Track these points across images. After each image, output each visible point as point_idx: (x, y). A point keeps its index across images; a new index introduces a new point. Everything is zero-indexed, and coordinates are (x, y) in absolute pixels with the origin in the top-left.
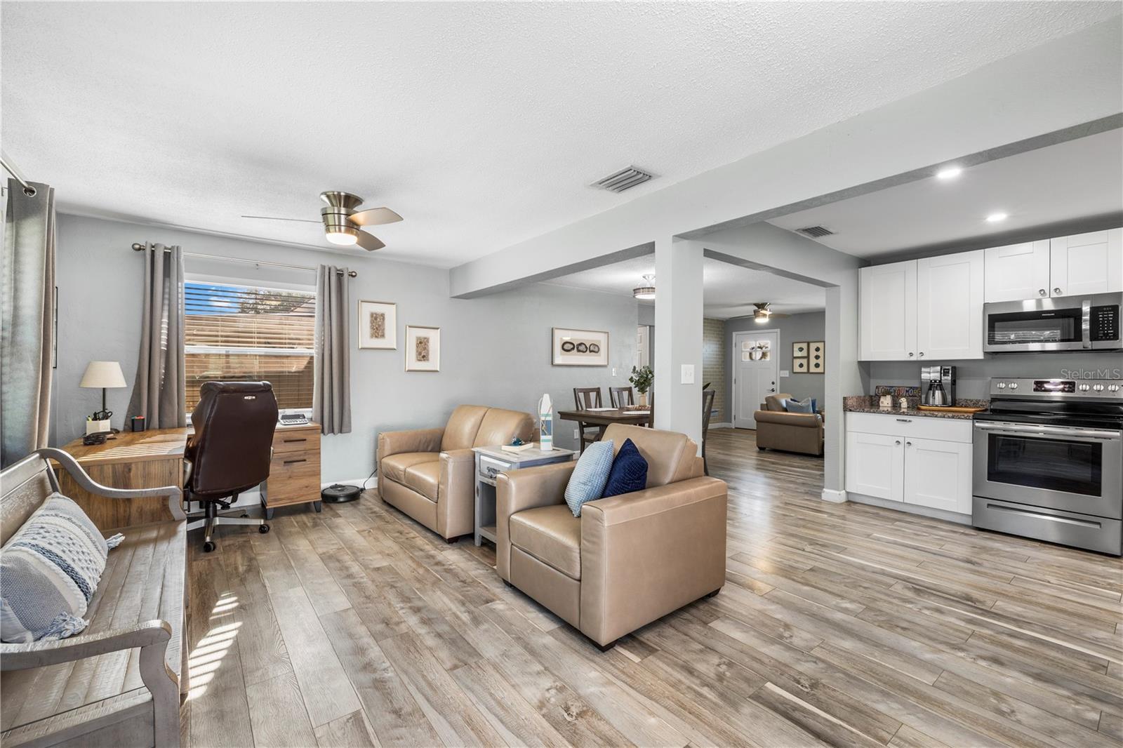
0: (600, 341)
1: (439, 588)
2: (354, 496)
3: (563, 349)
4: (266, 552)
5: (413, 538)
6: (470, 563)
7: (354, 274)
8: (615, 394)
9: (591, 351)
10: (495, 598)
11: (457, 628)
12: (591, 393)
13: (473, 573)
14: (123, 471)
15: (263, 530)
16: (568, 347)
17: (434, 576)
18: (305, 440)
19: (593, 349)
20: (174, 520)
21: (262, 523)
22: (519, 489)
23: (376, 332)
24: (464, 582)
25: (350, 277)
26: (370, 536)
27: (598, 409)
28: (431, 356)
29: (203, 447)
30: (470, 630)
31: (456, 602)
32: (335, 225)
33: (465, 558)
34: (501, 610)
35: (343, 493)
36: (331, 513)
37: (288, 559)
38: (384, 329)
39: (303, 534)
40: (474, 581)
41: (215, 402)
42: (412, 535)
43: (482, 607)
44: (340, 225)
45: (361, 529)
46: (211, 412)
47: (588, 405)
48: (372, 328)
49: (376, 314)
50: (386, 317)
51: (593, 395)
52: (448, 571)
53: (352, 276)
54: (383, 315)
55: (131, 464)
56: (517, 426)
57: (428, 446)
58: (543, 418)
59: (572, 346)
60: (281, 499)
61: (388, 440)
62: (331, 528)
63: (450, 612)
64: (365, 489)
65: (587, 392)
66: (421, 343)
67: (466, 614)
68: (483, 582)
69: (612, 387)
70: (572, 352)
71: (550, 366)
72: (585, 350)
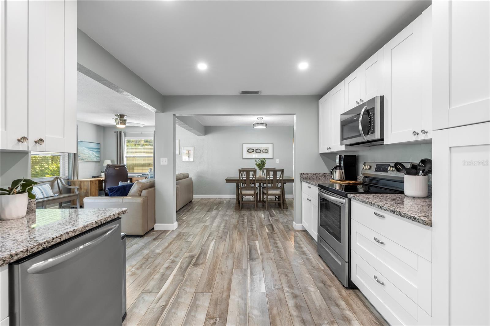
0: (269, 148)
3: (248, 152)
16: (250, 151)
19: (265, 151)
28: (191, 156)
59: (253, 150)
66: (187, 152)
70: (253, 153)
71: (242, 159)
72: (260, 152)
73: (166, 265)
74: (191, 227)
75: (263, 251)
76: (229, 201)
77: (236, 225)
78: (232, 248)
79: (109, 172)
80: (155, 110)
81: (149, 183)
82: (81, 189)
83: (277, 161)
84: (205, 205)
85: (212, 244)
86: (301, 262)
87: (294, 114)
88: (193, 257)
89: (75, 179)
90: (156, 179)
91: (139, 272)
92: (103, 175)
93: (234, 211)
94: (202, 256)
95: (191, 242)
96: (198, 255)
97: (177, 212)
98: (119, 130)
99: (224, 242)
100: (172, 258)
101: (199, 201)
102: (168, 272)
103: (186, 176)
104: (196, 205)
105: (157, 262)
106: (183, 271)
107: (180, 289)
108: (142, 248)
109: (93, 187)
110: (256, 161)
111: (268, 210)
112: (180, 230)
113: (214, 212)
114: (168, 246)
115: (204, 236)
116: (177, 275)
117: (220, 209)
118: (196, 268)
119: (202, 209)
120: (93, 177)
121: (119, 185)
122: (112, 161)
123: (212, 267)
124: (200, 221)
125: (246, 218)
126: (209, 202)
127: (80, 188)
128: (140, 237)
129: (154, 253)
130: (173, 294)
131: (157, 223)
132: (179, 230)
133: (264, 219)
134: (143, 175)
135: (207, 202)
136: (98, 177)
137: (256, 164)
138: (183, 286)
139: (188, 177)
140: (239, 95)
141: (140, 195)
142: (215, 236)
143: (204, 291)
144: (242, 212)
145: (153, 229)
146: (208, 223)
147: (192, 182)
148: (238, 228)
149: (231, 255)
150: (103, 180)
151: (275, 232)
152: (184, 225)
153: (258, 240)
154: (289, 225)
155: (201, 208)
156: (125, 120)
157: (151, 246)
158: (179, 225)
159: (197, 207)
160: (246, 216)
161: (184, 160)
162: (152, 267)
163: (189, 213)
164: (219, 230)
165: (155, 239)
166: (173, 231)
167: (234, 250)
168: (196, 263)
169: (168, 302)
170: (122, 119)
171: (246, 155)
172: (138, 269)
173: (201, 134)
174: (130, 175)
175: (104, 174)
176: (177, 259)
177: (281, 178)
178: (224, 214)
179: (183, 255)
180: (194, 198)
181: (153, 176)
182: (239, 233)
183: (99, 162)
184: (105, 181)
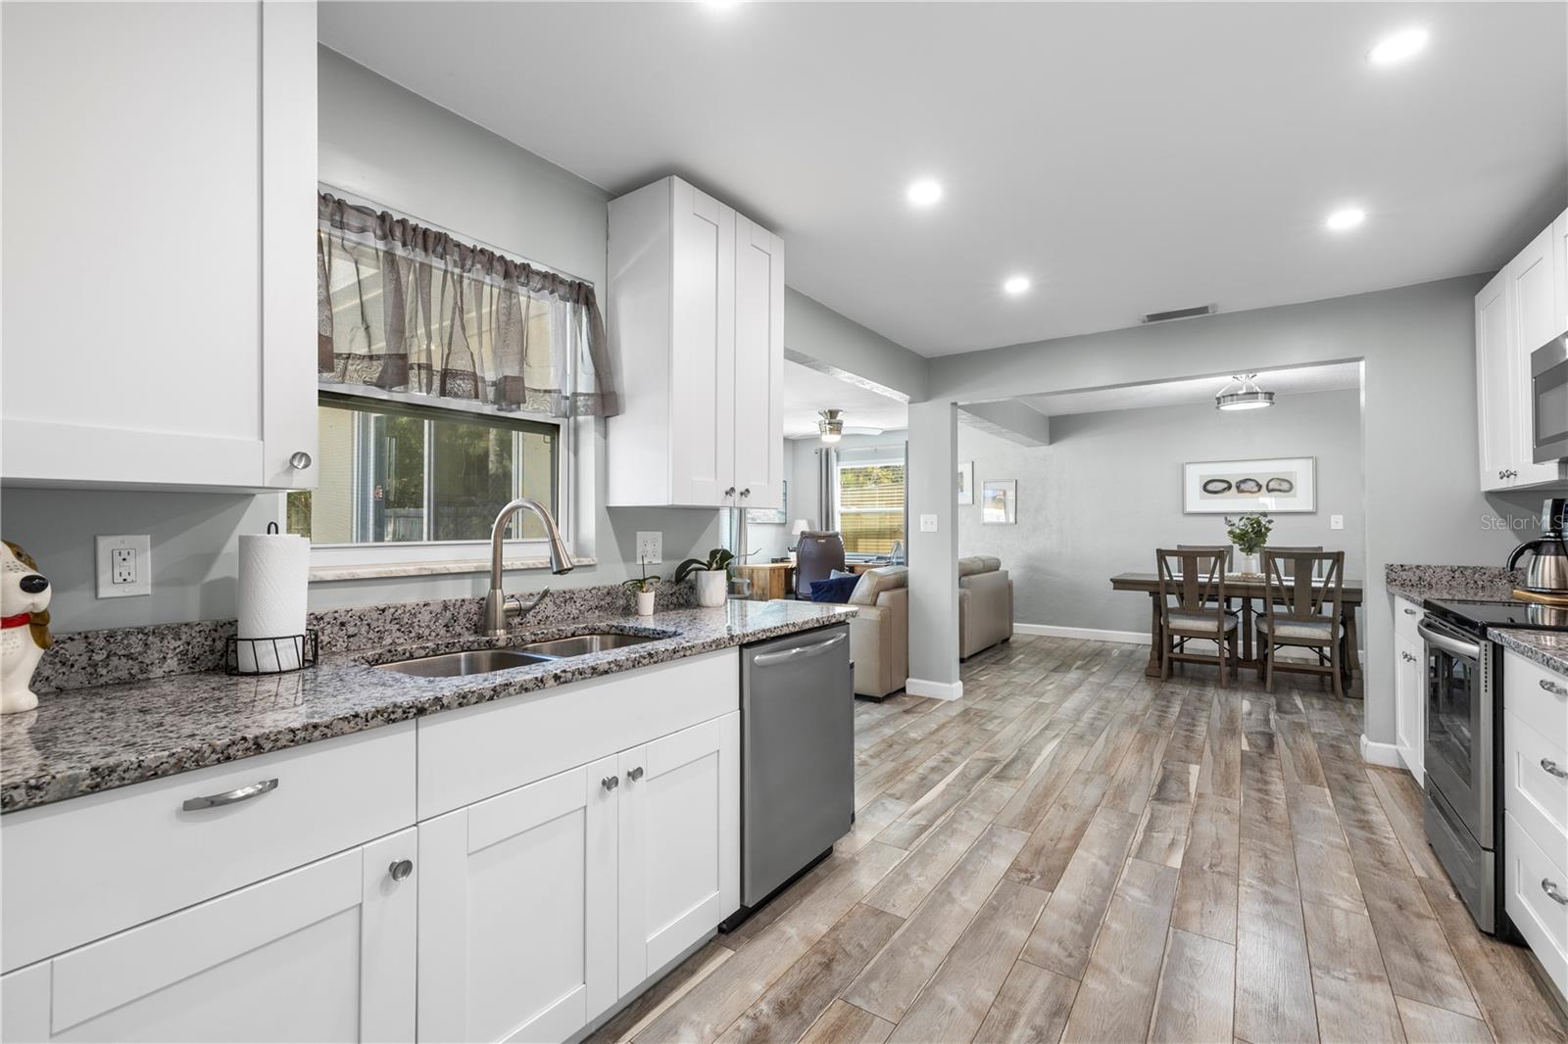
0: (1293, 474)
9: (1269, 491)
16: (1214, 487)
19: (1280, 486)
28: (1008, 509)
38: (962, 486)
54: (961, 474)
59: (1225, 485)
66: (997, 496)
70: (1227, 493)
71: (1181, 515)
73: (931, 763)
74: (1000, 700)
75: (1209, 790)
76: (1132, 652)
77: (1137, 716)
78: (1106, 766)
79: (806, 549)
80: (908, 397)
81: (893, 577)
82: (753, 585)
83: (1337, 522)
84: (1049, 654)
85: (1050, 748)
86: (1342, 842)
87: (1358, 360)
88: (996, 761)
89: (742, 564)
90: (912, 569)
91: (875, 762)
92: (793, 556)
93: (1143, 679)
94: (1019, 765)
95: (995, 734)
96: (1008, 760)
97: (962, 661)
98: (824, 447)
99: (1086, 749)
100: (944, 753)
101: (1031, 642)
102: (935, 777)
103: (992, 566)
104: (1018, 651)
105: (911, 753)
106: (968, 782)
107: (958, 809)
108: (879, 724)
109: (775, 583)
110: (1228, 522)
111: (1274, 692)
112: (969, 704)
113: (1073, 676)
114: (938, 730)
115: (1031, 727)
116: (954, 785)
117: (1095, 670)
118: (1000, 783)
119: (1037, 663)
120: (774, 561)
121: (831, 578)
122: (810, 523)
123: (1040, 789)
124: (1026, 689)
125: (1179, 702)
126: (1063, 648)
127: (751, 585)
128: (876, 702)
129: (905, 736)
130: (943, 813)
131: (913, 677)
132: (966, 702)
133: (1245, 716)
134: (878, 558)
135: (1057, 648)
136: (782, 560)
137: (1230, 532)
138: (965, 806)
139: (997, 569)
140: (1142, 324)
141: (875, 604)
142: (1063, 730)
143: (1011, 827)
144: (1171, 685)
145: (903, 690)
146: (1046, 699)
147: (1010, 586)
148: (1142, 724)
149: (1099, 780)
150: (792, 569)
151: (1273, 753)
152: (981, 693)
153: (1200, 763)
154: (1343, 746)
155: (1033, 660)
156: (840, 424)
157: (898, 721)
158: (967, 693)
159: (1021, 656)
160: (1179, 697)
161: (987, 519)
162: (902, 761)
163: (996, 668)
164: (1078, 720)
165: (907, 712)
166: (950, 702)
167: (1113, 771)
168: (1002, 774)
169: (931, 823)
170: (833, 421)
171: (1197, 501)
172: (871, 757)
173: (1036, 442)
174: (850, 558)
175: (795, 553)
176: (957, 759)
177: (1331, 585)
178: (1105, 684)
179: (971, 753)
180: (1014, 631)
181: (902, 560)
182: (1139, 736)
183: (783, 525)
184: (797, 570)
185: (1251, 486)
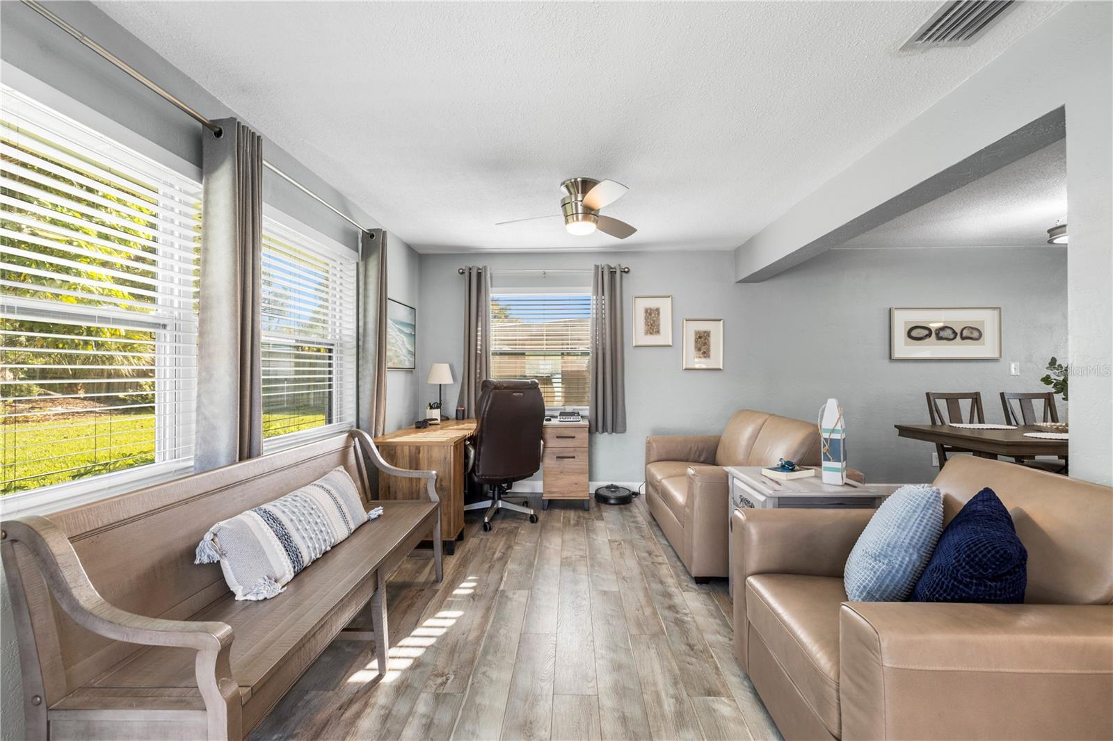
0: (983, 323)
1: (657, 645)
2: (626, 500)
3: (910, 336)
4: (523, 542)
5: (660, 564)
6: (711, 620)
7: (626, 270)
8: (1015, 404)
9: (963, 338)
10: (722, 690)
11: (650, 719)
12: (960, 401)
13: (710, 637)
14: (415, 453)
15: (533, 519)
16: (917, 333)
17: (659, 624)
18: (574, 437)
19: (971, 334)
20: (430, 501)
21: (532, 513)
22: (764, 539)
23: (650, 328)
24: (691, 647)
25: (624, 274)
26: (618, 549)
27: (976, 426)
28: (712, 353)
29: (481, 437)
30: (666, 732)
31: (667, 674)
32: (573, 214)
33: (709, 610)
34: (723, 717)
35: (614, 494)
36: (598, 514)
37: (535, 556)
38: (659, 325)
39: (562, 531)
40: (705, 651)
41: (489, 397)
42: (660, 560)
43: (698, 700)
44: (577, 213)
45: (613, 538)
46: (486, 406)
47: (955, 417)
48: (647, 324)
49: (651, 309)
50: (661, 311)
51: (965, 405)
52: (679, 623)
53: (625, 272)
54: (658, 310)
55: (420, 446)
56: (803, 443)
57: (699, 456)
58: (825, 435)
59: (926, 332)
60: (554, 492)
61: (654, 444)
62: (589, 530)
63: (653, 689)
64: (639, 494)
65: (952, 399)
66: (700, 337)
67: (672, 701)
68: (719, 658)
69: (1008, 390)
70: (927, 340)
71: (888, 361)
72: (952, 336)
83: (1013, 370)
98: (475, 266)
171: (902, 347)
185: (948, 333)
